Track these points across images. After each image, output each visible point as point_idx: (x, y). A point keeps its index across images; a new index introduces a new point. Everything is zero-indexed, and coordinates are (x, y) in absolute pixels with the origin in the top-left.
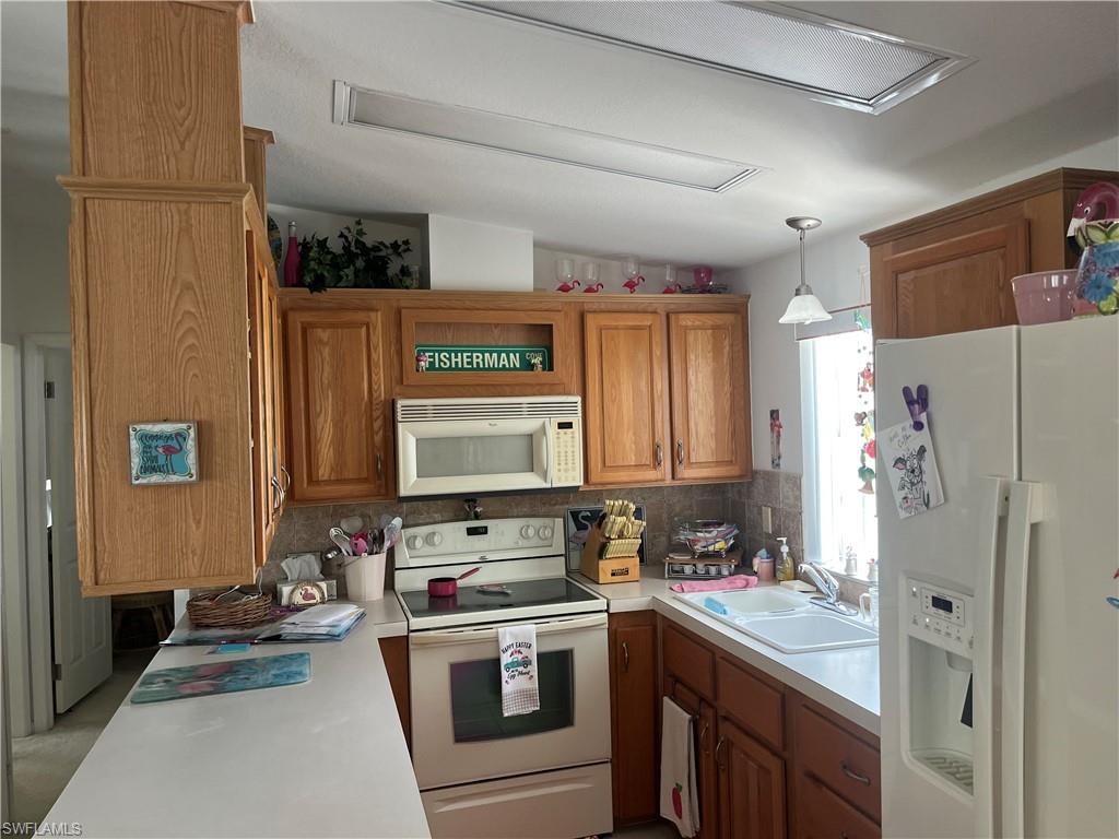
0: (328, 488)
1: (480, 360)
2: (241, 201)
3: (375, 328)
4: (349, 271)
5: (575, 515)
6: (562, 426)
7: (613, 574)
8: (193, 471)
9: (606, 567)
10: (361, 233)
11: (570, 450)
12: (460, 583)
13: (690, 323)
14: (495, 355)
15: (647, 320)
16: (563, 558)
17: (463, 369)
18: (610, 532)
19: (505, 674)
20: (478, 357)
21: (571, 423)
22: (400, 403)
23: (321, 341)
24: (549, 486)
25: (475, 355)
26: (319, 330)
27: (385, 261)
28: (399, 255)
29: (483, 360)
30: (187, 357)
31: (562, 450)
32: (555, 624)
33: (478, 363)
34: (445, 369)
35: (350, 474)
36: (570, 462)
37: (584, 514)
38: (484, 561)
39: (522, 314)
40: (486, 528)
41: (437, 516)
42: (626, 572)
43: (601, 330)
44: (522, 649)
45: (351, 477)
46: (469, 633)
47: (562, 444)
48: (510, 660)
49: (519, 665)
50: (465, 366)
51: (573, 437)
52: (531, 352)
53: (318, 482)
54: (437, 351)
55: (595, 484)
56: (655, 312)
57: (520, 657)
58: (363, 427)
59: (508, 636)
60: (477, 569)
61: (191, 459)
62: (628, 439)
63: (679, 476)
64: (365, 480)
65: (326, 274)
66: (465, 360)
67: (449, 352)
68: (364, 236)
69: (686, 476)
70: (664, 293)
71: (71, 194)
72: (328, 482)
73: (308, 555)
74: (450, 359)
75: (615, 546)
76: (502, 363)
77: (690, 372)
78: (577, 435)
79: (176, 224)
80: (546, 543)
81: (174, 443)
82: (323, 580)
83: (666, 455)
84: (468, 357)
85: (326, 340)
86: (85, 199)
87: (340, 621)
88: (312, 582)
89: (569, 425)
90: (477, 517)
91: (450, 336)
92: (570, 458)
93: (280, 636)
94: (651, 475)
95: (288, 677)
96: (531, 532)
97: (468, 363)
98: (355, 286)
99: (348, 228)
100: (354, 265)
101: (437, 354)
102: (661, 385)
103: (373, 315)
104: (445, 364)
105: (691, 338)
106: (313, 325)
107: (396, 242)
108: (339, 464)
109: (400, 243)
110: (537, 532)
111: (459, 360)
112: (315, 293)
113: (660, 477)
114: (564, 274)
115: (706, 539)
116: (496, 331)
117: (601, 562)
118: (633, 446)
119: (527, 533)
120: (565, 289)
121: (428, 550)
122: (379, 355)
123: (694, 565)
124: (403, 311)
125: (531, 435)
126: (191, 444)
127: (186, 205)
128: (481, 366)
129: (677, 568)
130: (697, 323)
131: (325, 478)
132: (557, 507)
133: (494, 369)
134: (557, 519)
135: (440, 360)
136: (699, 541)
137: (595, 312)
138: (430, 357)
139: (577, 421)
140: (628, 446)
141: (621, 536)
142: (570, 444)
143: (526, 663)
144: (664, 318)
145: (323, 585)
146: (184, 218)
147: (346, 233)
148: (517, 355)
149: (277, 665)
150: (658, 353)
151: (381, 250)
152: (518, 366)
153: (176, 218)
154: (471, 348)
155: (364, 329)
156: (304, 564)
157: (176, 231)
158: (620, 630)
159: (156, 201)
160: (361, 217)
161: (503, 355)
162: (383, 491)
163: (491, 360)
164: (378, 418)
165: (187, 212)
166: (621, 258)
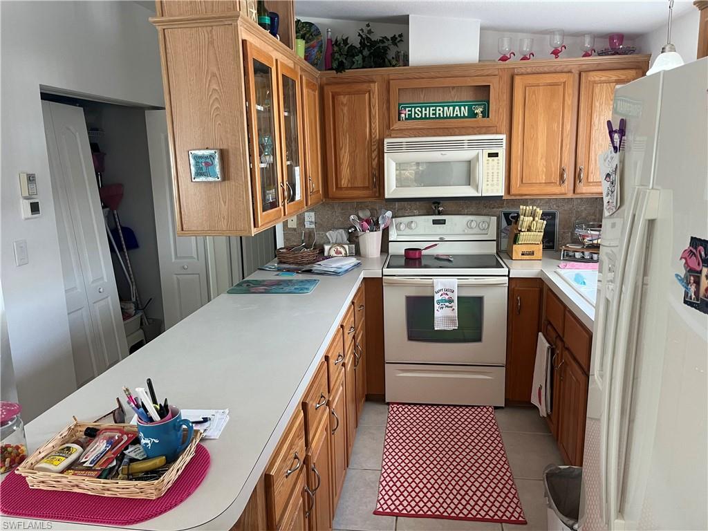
0: (347, 192)
1: (441, 112)
2: (236, 22)
3: (373, 94)
4: (359, 58)
5: (507, 215)
6: (490, 155)
7: (522, 254)
8: (219, 176)
9: (517, 249)
10: (370, 32)
11: (495, 171)
12: (424, 252)
13: (597, 79)
14: (451, 108)
15: (562, 78)
16: (495, 242)
17: (430, 118)
18: (521, 226)
19: (436, 306)
20: (440, 110)
21: (497, 154)
22: (386, 141)
23: (342, 103)
24: (480, 195)
25: (438, 108)
26: (342, 96)
27: (386, 49)
28: (396, 44)
29: (443, 112)
30: (215, 114)
31: (490, 171)
32: (472, 280)
33: (440, 114)
34: (418, 119)
35: (359, 184)
36: (495, 179)
37: (512, 215)
38: (442, 240)
39: (469, 79)
40: (445, 220)
41: (416, 212)
42: (533, 253)
43: (525, 87)
44: (448, 293)
45: (360, 186)
46: (417, 280)
47: (490, 168)
48: (440, 298)
49: (446, 302)
50: (431, 116)
51: (498, 163)
52: (475, 105)
53: (341, 188)
54: (413, 107)
55: (515, 195)
56: (570, 72)
57: (447, 297)
58: (366, 156)
59: (439, 284)
60: (436, 245)
61: (218, 169)
62: (540, 164)
63: (578, 191)
64: (367, 188)
65: (344, 61)
66: (431, 112)
67: (421, 107)
68: (372, 34)
69: (584, 191)
70: (583, 56)
71: (157, 27)
72: (347, 188)
73: (341, 230)
74: (421, 112)
75: (523, 236)
76: (455, 113)
77: (595, 116)
78: (501, 161)
79: (206, 39)
80: (484, 232)
81: (209, 161)
82: (348, 244)
83: (569, 176)
84: (433, 110)
85: (345, 102)
86: (164, 29)
87: (342, 265)
88: (341, 245)
89: (496, 155)
90: (439, 213)
91: (422, 96)
92: (495, 177)
93: (311, 270)
94: (556, 190)
95: (301, 290)
96: (474, 224)
97: (433, 114)
98: (363, 67)
99: (362, 30)
100: (362, 54)
101: (413, 109)
102: (569, 127)
103: (372, 85)
104: (418, 115)
105: (597, 90)
106: (339, 94)
107: (395, 35)
108: (353, 178)
109: (397, 36)
110: (478, 225)
111: (427, 112)
112: (339, 73)
113: (563, 191)
114: (504, 49)
115: (592, 235)
116: (453, 93)
117: (514, 246)
118: (545, 170)
119: (471, 225)
120: (504, 59)
121: (408, 231)
122: (376, 111)
123: (583, 253)
124: (391, 82)
125: (470, 161)
126: (217, 161)
127: (211, 28)
128: (442, 116)
129: (571, 254)
130: (603, 78)
131: (345, 186)
132: (495, 209)
133: (450, 118)
134: (492, 218)
135: (415, 113)
136: (588, 236)
137: (522, 74)
138: (409, 111)
139: (502, 152)
140: (540, 169)
141: (529, 230)
142: (496, 167)
143: (451, 301)
144: (577, 76)
145: (346, 247)
146: (210, 35)
147: (361, 32)
148: (467, 107)
149: (301, 284)
150: (570, 103)
151: (384, 42)
152: (466, 115)
153: (206, 35)
154: (436, 104)
155: (367, 95)
156: (338, 235)
157: (207, 43)
158: (516, 288)
159: (196, 27)
160: (371, 21)
161: (457, 108)
162: (377, 195)
163: (448, 111)
164: (375, 150)
165: (211, 31)
166: (551, 32)
